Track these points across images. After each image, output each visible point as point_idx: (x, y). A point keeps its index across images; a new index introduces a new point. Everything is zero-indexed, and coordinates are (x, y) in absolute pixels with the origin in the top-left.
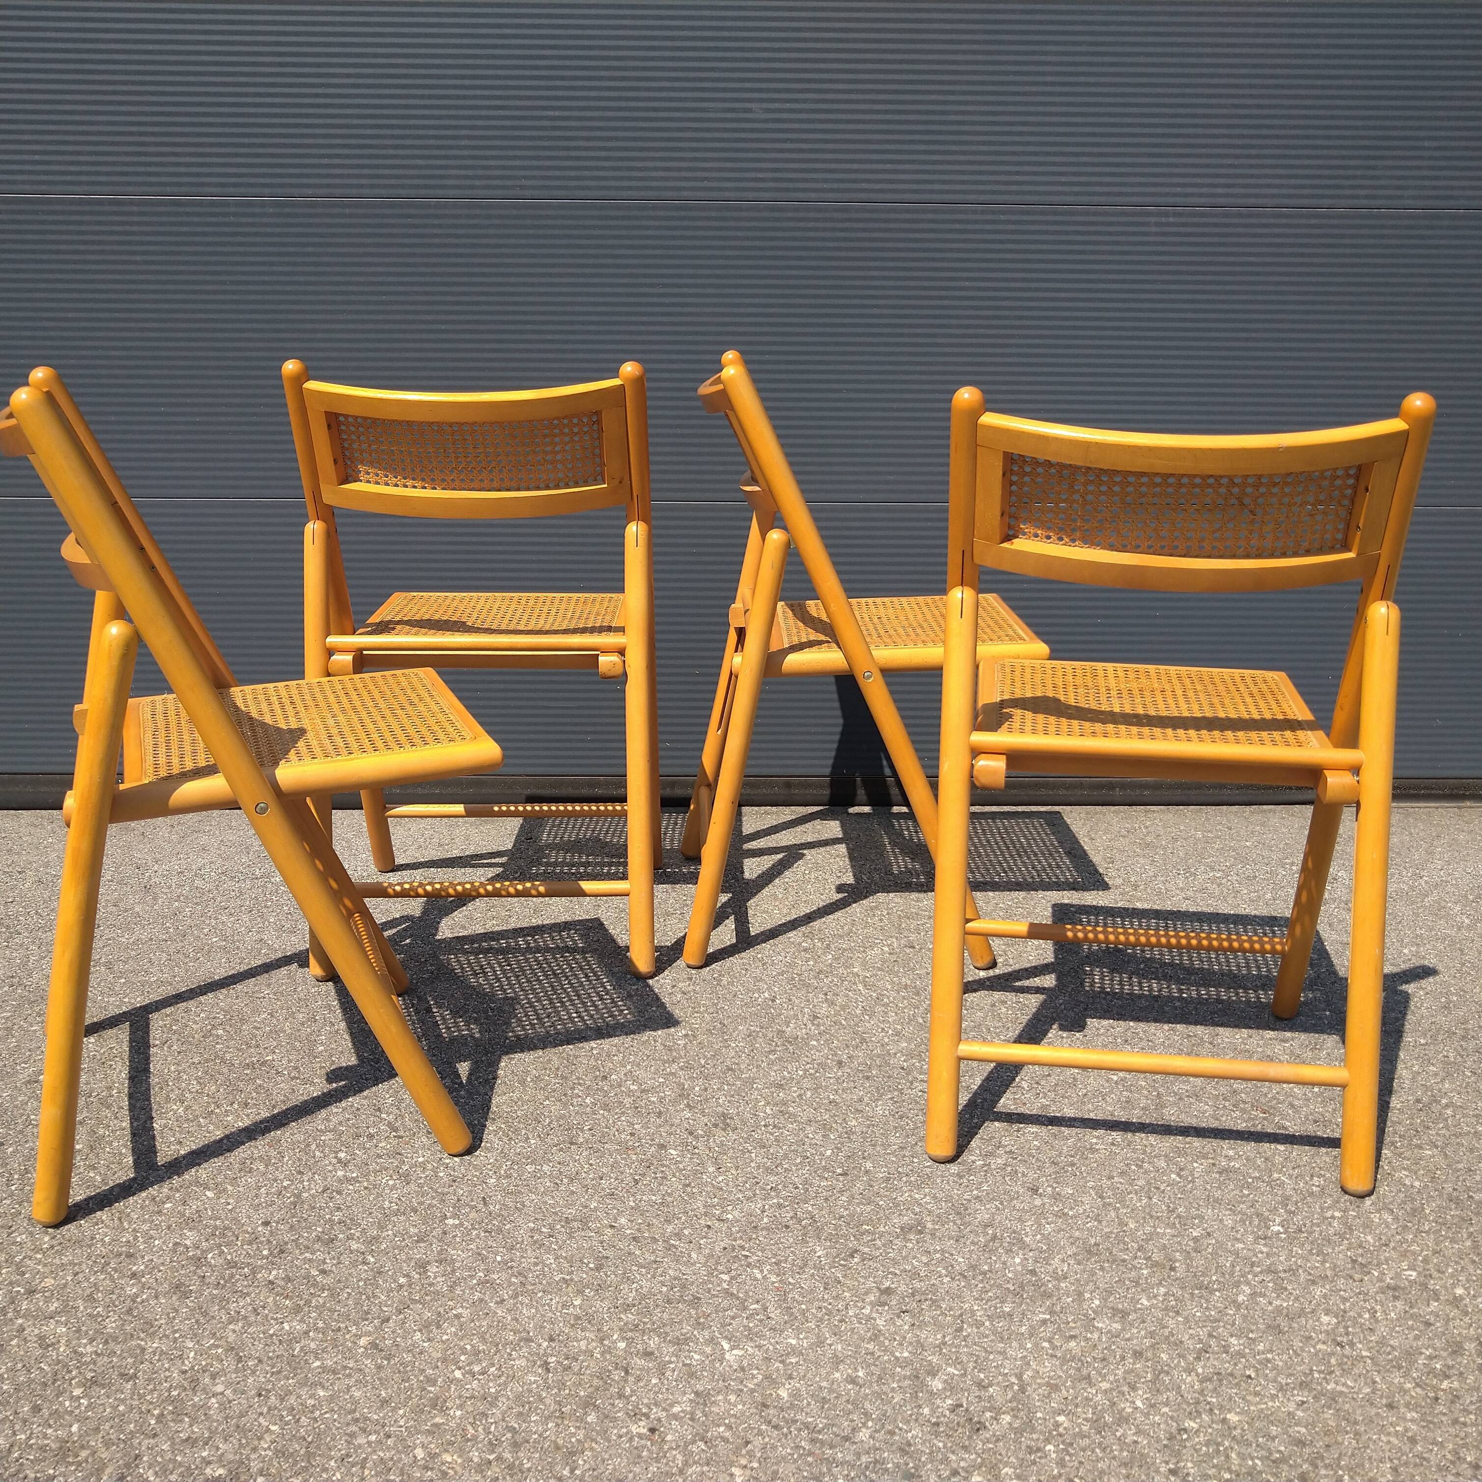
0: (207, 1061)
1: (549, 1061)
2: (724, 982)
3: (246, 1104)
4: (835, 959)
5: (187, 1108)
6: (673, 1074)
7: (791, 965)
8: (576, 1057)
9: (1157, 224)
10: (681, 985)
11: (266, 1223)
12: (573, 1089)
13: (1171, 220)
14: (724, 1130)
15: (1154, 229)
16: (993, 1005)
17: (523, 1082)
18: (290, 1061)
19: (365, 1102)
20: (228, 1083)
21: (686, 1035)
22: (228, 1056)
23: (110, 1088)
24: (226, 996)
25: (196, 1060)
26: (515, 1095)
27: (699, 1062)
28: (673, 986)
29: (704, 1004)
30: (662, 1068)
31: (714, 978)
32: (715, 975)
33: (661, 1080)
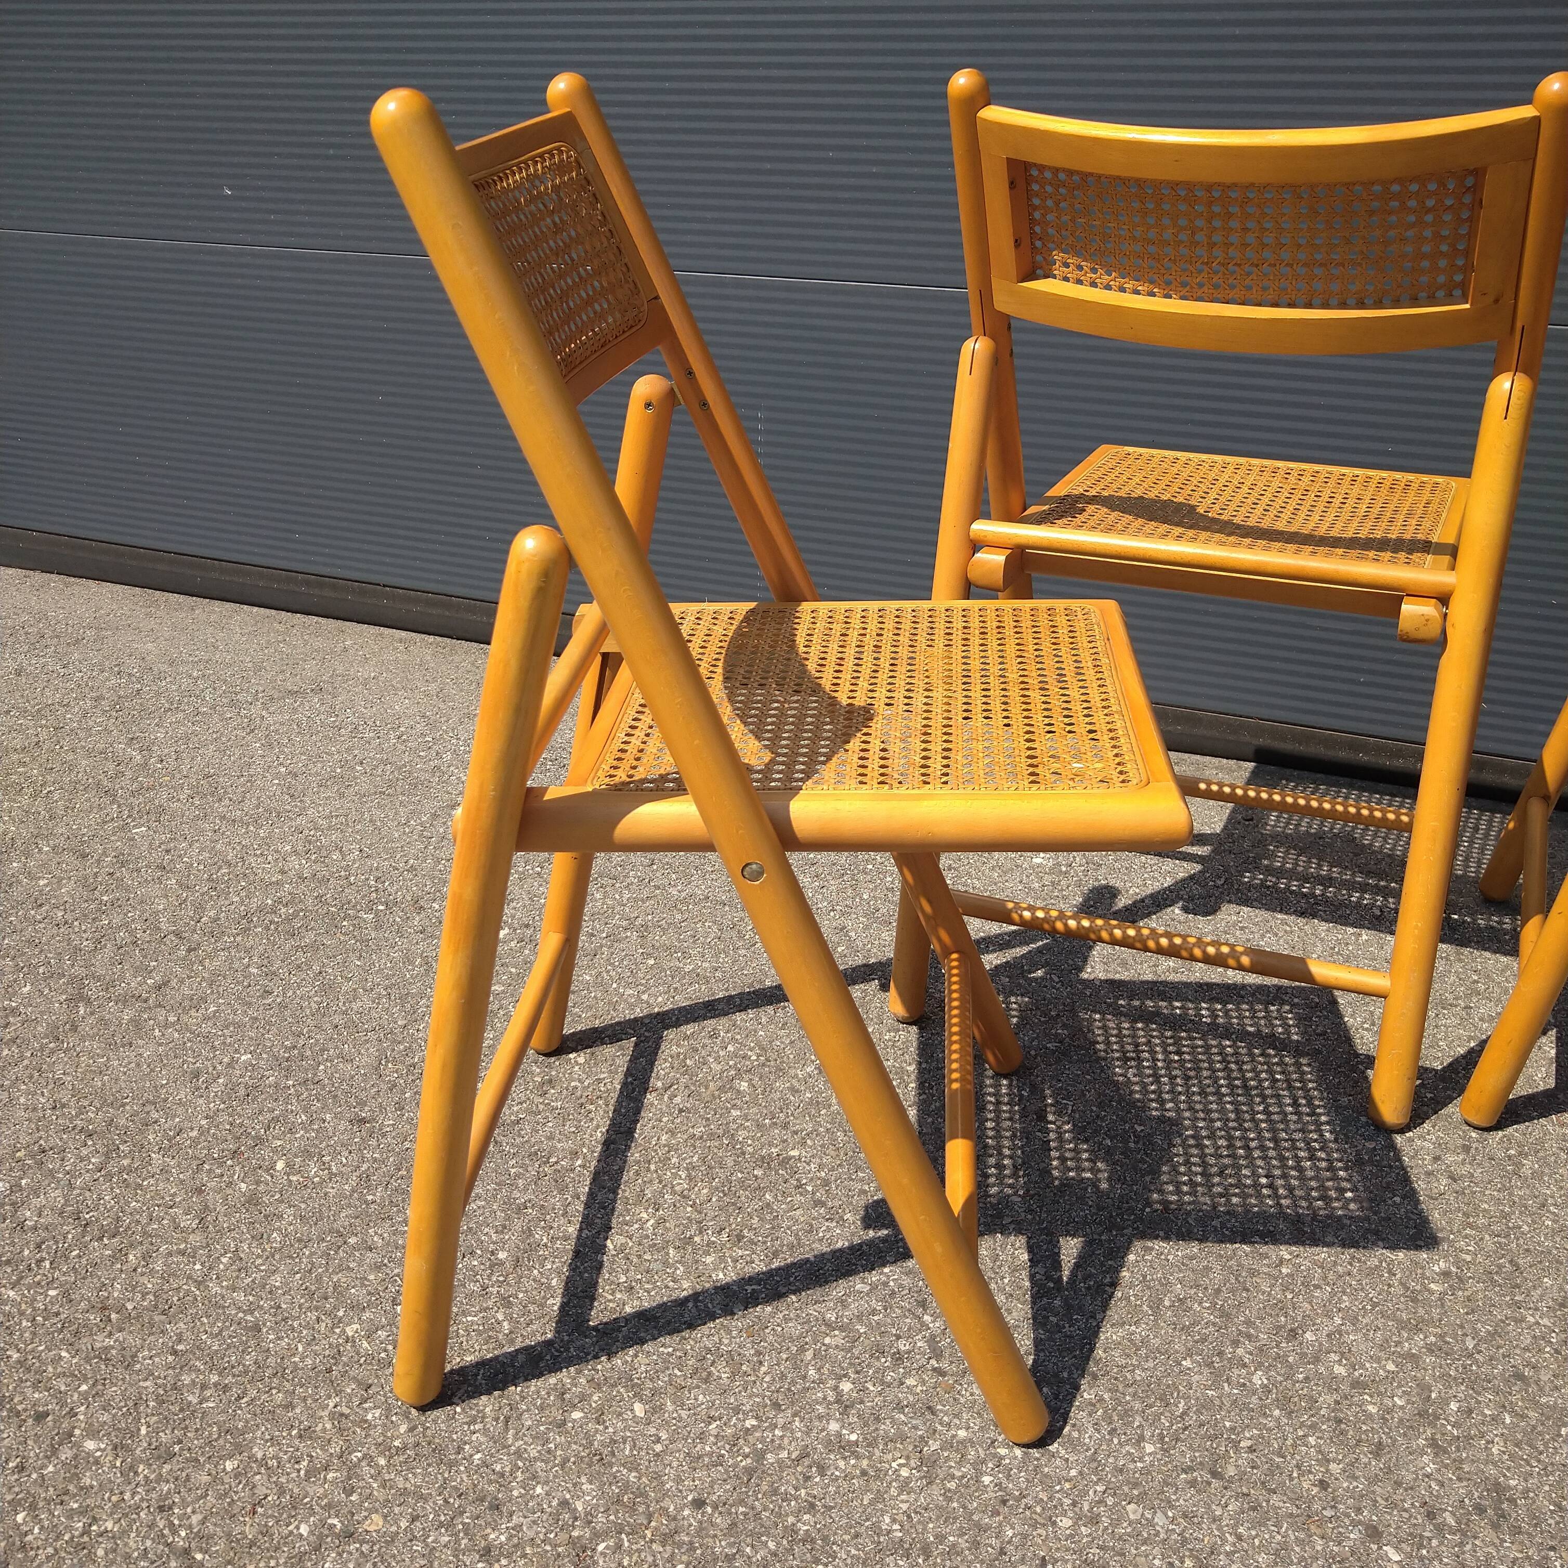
0: (712, 1136)
1: (1208, 1269)
2: (1526, 1171)
3: (740, 1237)
5: (661, 1221)
6: (1414, 1358)
8: (1253, 1273)
10: (1450, 1158)
11: (699, 1504)
12: (1236, 1343)
14: (1495, 1526)
17: (1156, 1306)
18: (821, 1167)
19: (906, 1281)
20: (727, 1188)
21: (1446, 1274)
22: (740, 1137)
23: (575, 1154)
24: (771, 1020)
25: (697, 1131)
26: (1141, 1331)
27: (1464, 1342)
28: (1437, 1159)
29: (1485, 1210)
30: (1395, 1338)
31: (1509, 1157)
32: (1512, 1152)
33: (1391, 1367)
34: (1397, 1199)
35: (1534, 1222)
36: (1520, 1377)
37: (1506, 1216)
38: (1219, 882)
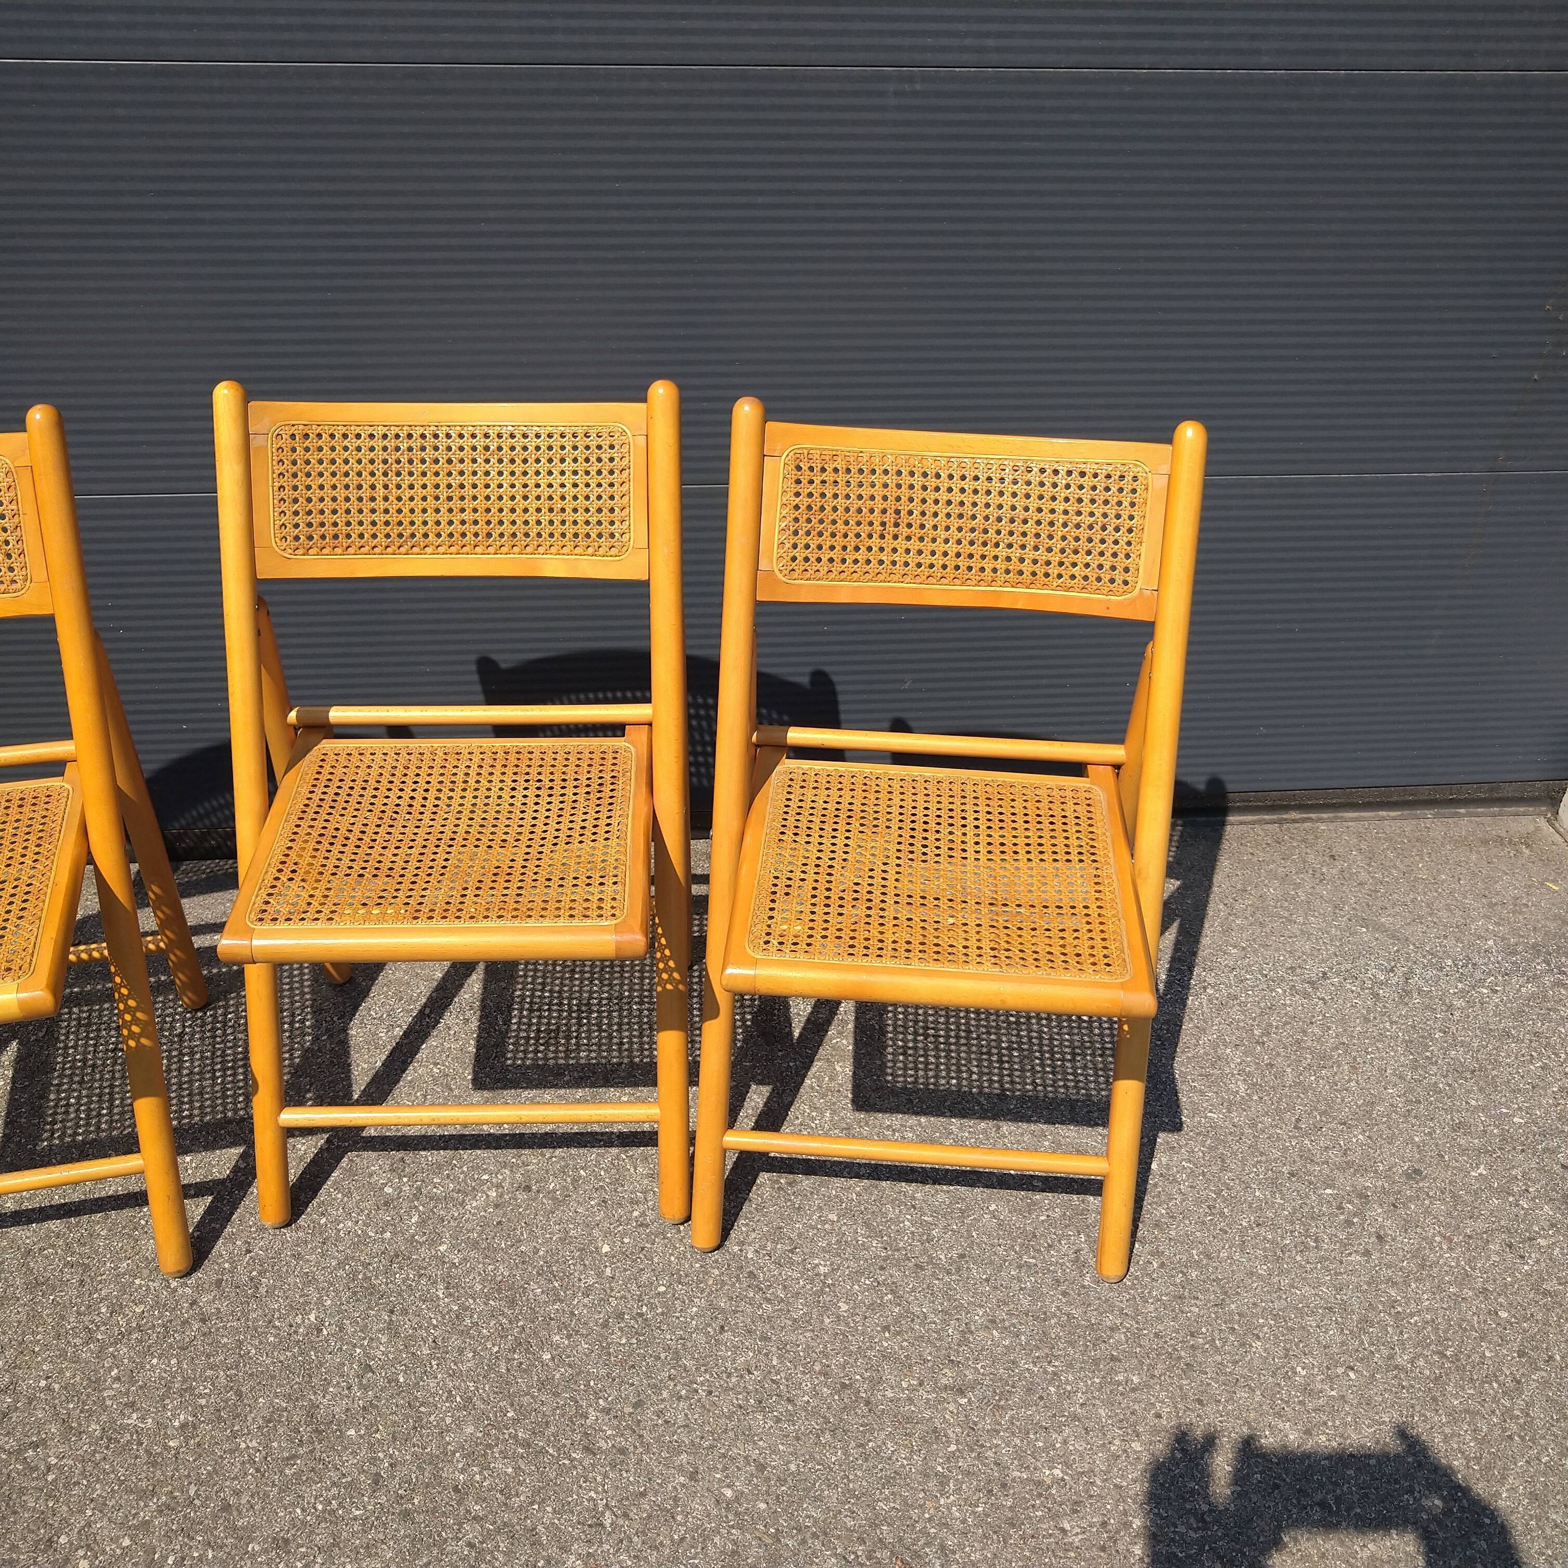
4: (422, 1223)
6: (146, 1524)
7: (361, 1241)
9: (897, 94)
13: (918, 87)
15: (893, 101)
16: (605, 1325)
21: (184, 1426)
27: (188, 1491)
28: (194, 1303)
29: (225, 1345)
30: (133, 1512)
31: (252, 1279)
32: (254, 1273)
33: (126, 1542)
34: (155, 1361)
35: (261, 1343)
36: (227, 1508)
37: (240, 1344)
38: (41, 1034)
